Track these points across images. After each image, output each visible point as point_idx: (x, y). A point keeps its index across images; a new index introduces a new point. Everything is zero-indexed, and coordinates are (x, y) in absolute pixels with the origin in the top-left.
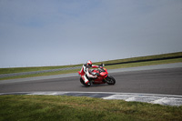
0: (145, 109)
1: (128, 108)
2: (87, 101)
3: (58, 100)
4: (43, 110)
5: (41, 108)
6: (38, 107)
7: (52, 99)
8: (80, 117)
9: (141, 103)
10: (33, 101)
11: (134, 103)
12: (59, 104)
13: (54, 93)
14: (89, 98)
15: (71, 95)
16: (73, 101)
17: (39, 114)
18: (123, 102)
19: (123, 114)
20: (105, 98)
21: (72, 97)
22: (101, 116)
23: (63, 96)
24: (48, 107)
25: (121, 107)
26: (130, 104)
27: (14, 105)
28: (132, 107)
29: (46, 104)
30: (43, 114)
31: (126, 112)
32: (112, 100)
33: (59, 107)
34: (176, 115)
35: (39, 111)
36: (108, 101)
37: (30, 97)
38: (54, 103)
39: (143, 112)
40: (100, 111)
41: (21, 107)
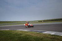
0: (58, 38)
1: (52, 37)
2: (37, 33)
3: (27, 33)
4: (23, 36)
5: (22, 35)
6: (21, 34)
8: (35, 39)
9: (57, 35)
10: (19, 32)
11: (54, 35)
13: (26, 30)
14: (38, 32)
15: (32, 31)
17: (21, 37)
18: (50, 35)
20: (43, 33)
21: (32, 32)
22: (42, 39)
23: (29, 31)
24: (24, 35)
25: (49, 36)
26: (53, 35)
27: (13, 33)
28: (53, 37)
29: (23, 34)
31: (51, 38)
32: (46, 34)
33: (28, 35)
35: (21, 36)
36: (44, 34)
37: (18, 31)
39: (57, 39)
40: (41, 37)
41: (15, 34)
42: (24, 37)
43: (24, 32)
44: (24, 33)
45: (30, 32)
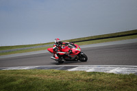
0: (102, 78)
1: (88, 78)
2: (55, 73)
3: (30, 73)
4: (17, 82)
5: (15, 80)
6: (12, 79)
7: (24, 72)
8: (48, 87)
9: (99, 73)
11: (94, 73)
12: (31, 76)
14: (56, 70)
15: (41, 68)
16: (43, 73)
17: (12, 86)
18: (84, 73)
19: (85, 83)
20: (69, 70)
21: (42, 70)
22: (66, 85)
23: (34, 69)
24: (21, 80)
25: (83, 77)
26: (90, 74)
28: (92, 77)
29: (19, 77)
30: (17, 85)
31: (86, 81)
32: (75, 71)
33: (31, 79)
34: (126, 81)
35: (13, 83)
36: (72, 72)
38: (27, 76)
39: (100, 80)
40: (65, 81)
42: (21, 86)
43: (22, 73)
44: (21, 75)
45: (37, 71)
